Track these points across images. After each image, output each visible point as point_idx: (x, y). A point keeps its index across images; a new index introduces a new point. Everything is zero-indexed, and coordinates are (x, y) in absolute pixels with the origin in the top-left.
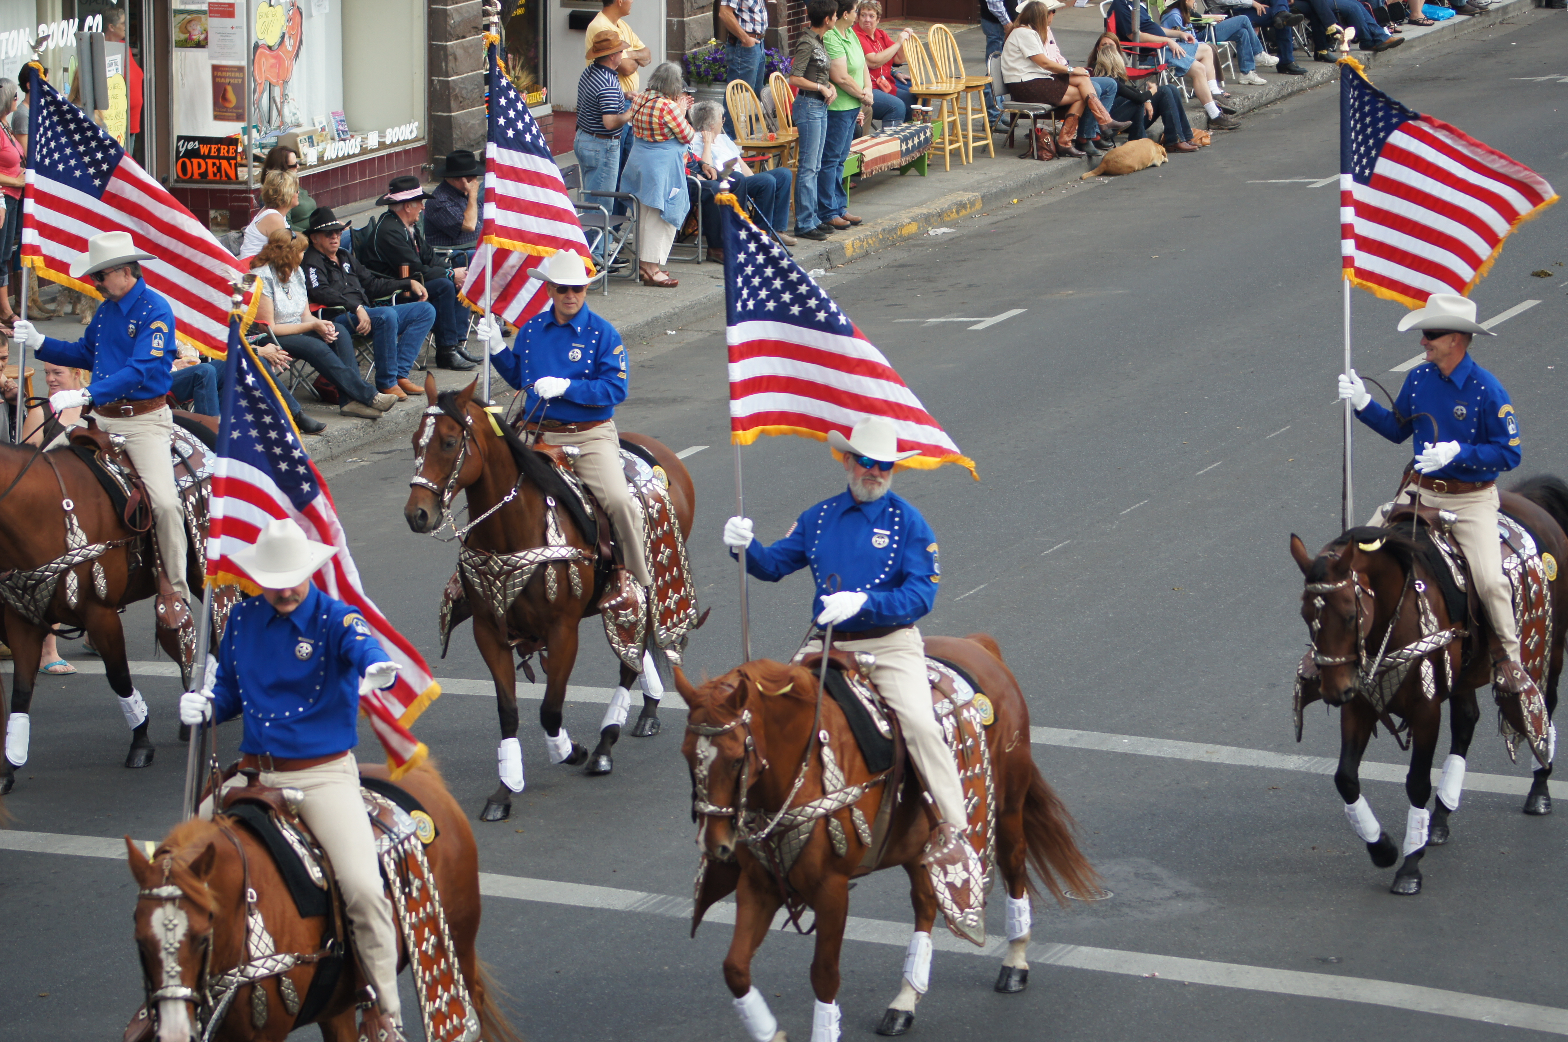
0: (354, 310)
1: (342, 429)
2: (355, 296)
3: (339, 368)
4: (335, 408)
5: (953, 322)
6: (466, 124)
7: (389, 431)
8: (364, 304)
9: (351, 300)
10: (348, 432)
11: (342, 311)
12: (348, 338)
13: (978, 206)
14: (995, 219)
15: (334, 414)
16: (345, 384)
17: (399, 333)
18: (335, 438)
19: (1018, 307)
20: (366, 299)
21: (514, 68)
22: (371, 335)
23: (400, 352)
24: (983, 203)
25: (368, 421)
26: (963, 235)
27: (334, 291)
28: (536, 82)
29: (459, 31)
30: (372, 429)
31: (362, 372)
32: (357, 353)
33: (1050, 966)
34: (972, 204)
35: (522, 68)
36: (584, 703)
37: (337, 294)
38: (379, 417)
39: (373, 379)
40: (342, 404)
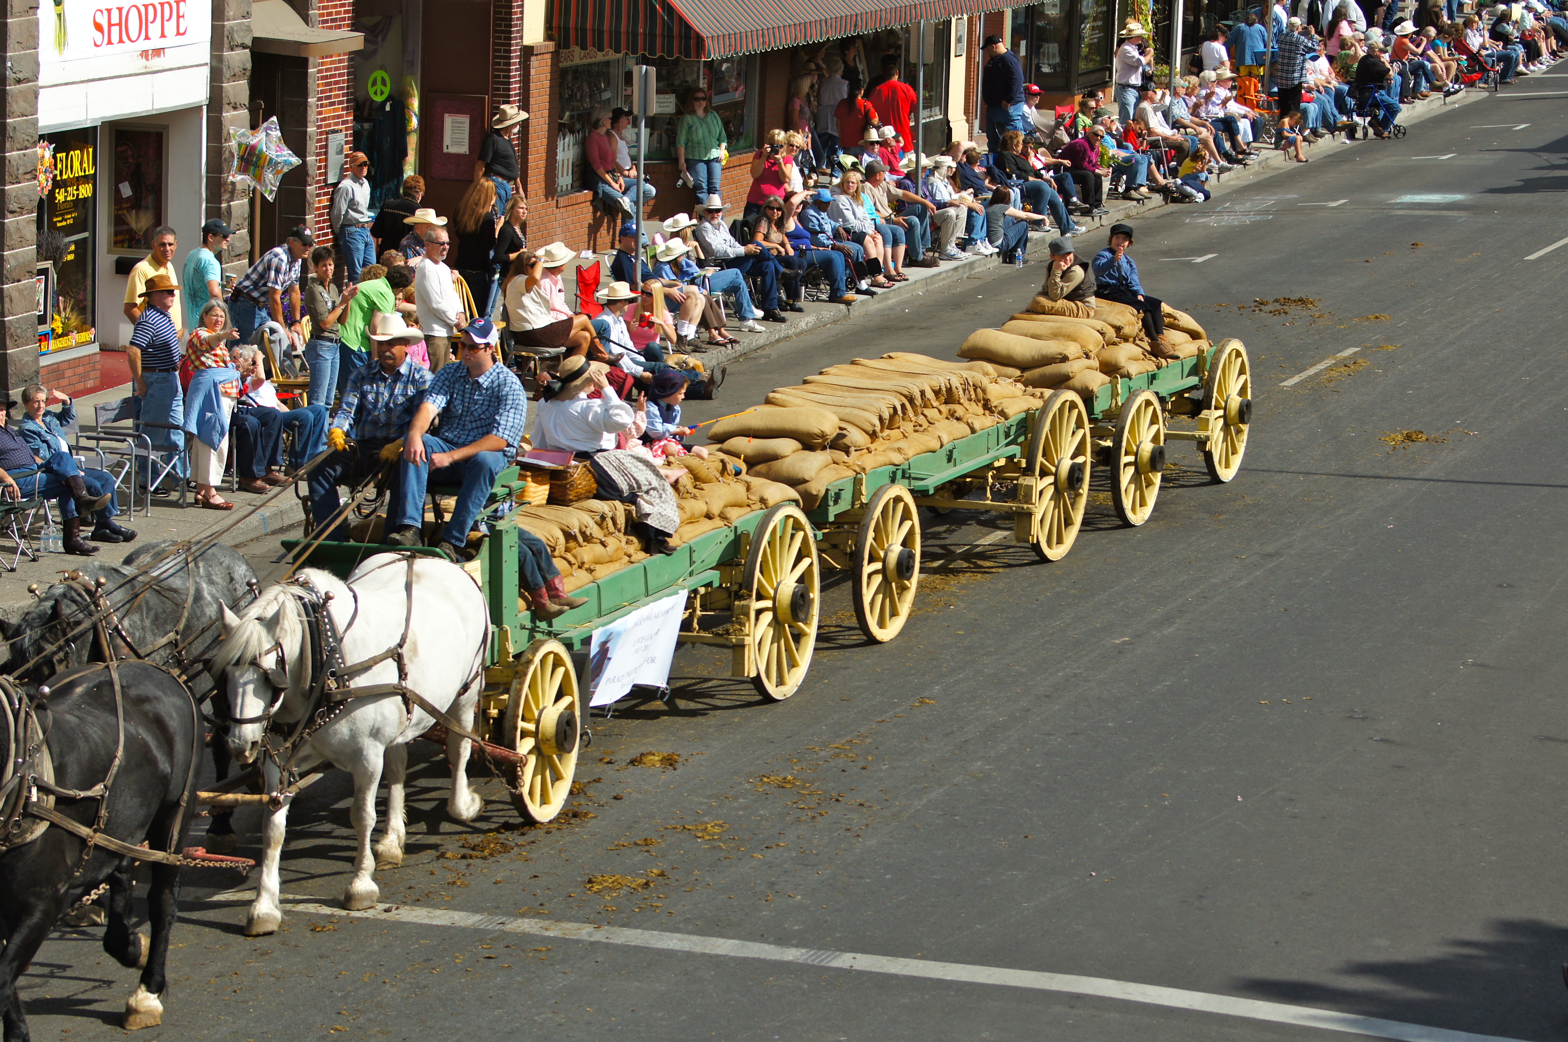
6: (20, 361)
21: (65, 309)
28: (84, 323)
29: (15, 275)
35: (72, 310)
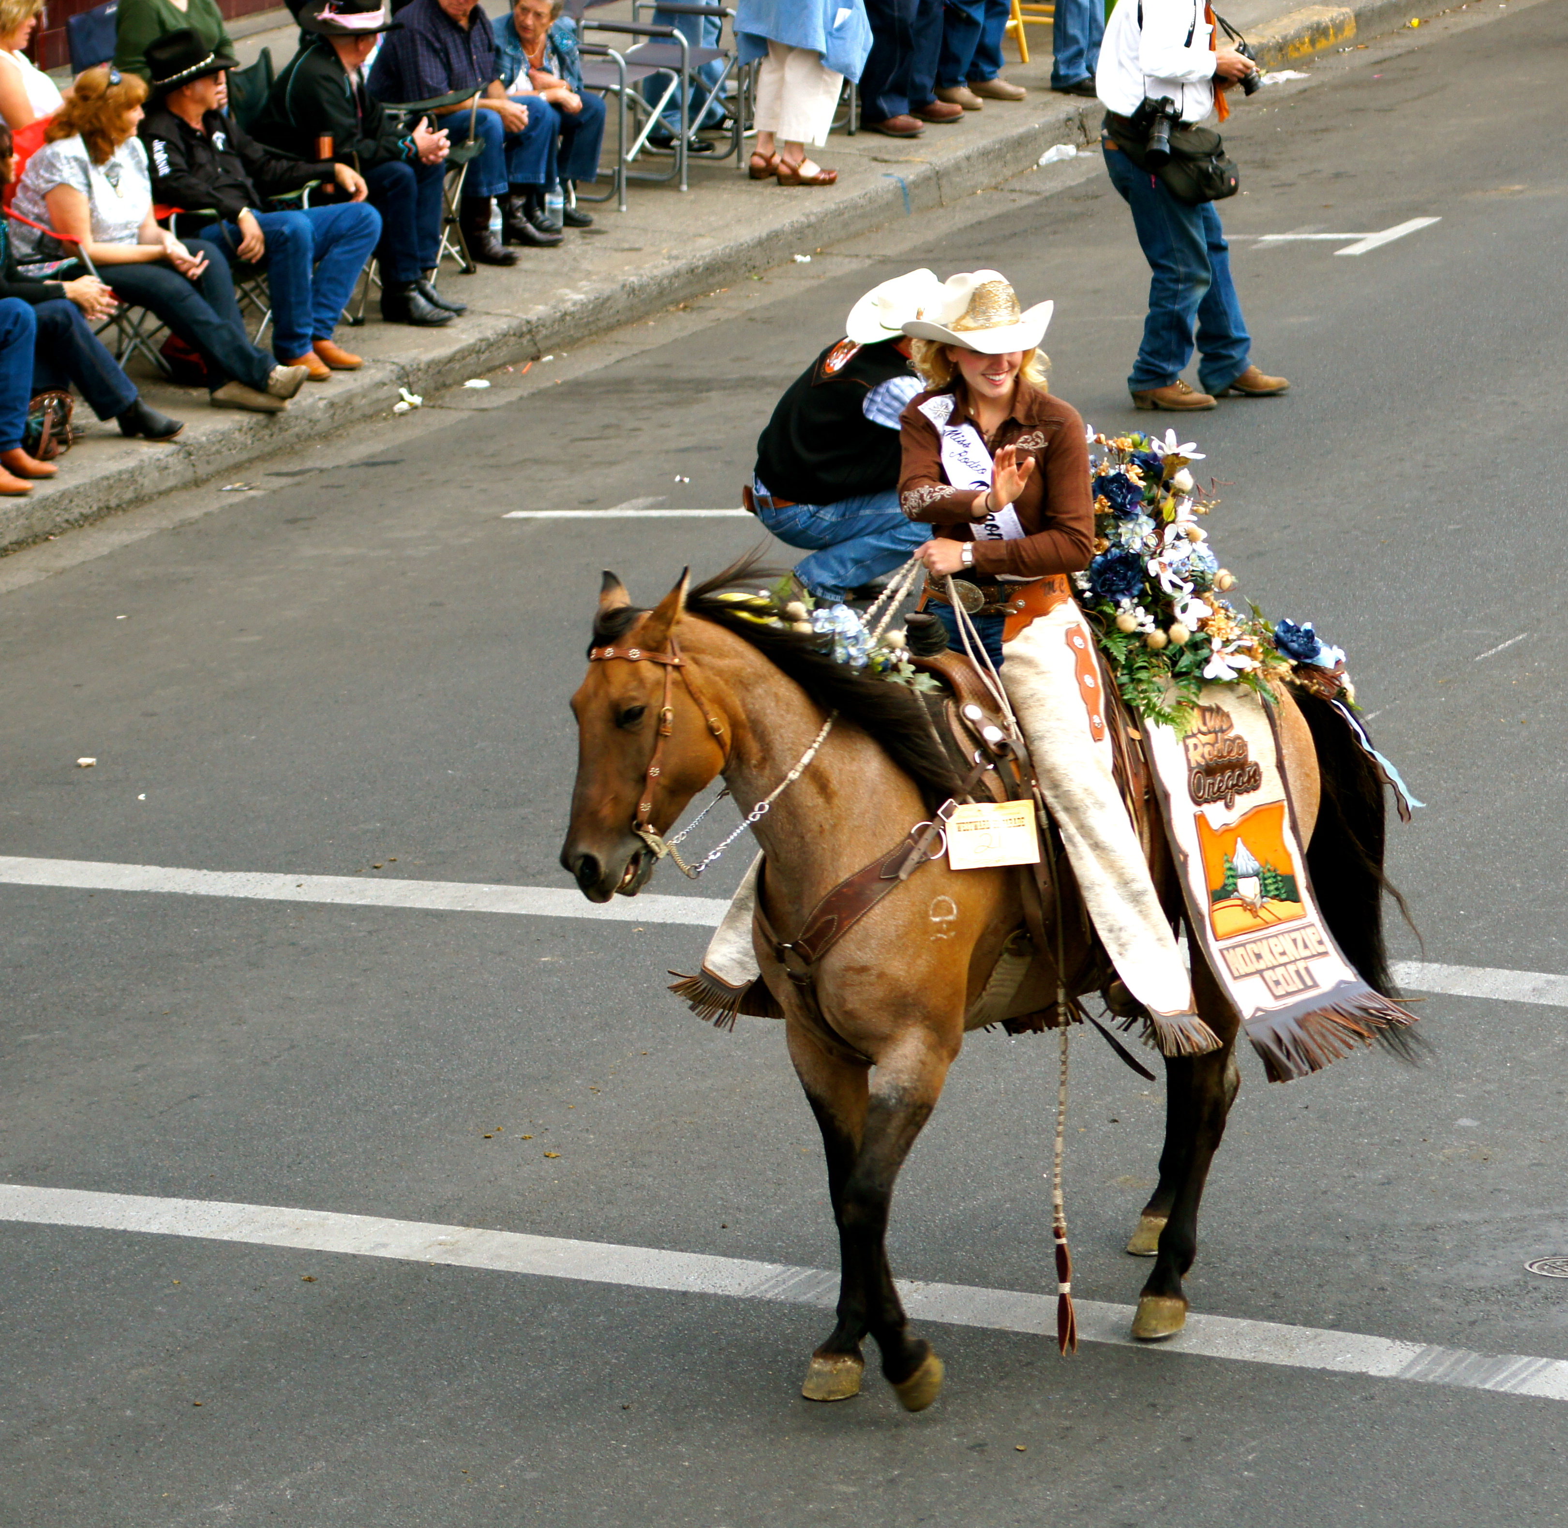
0: (233, 217)
1: (214, 432)
2: (235, 193)
3: (208, 323)
4: (201, 394)
5: (1308, 242)
7: (298, 436)
8: (252, 205)
9: (229, 199)
10: (225, 437)
11: (210, 220)
12: (224, 269)
13: (1350, 32)
14: (1378, 55)
15: (198, 405)
16: (219, 351)
17: (317, 258)
18: (201, 446)
19: (1424, 213)
20: (256, 198)
22: (265, 262)
23: (317, 292)
24: (1358, 27)
25: (261, 417)
26: (1323, 85)
27: (198, 184)
30: (267, 432)
31: (250, 329)
32: (238, 294)
33: (1506, 1395)
34: (1339, 27)
36: (663, 925)
37: (203, 187)
38: (281, 410)
39: (269, 342)
40: (213, 387)
